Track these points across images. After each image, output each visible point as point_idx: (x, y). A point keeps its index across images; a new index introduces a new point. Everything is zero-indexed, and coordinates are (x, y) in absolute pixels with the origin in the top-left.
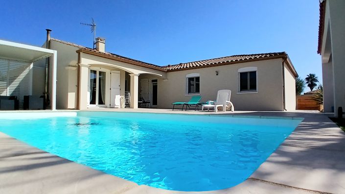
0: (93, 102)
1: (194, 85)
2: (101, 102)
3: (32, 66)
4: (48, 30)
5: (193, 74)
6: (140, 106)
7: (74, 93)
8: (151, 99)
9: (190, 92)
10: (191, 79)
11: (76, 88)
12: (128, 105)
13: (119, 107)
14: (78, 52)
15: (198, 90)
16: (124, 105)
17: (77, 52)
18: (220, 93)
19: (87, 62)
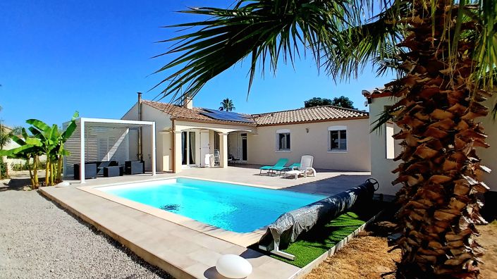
0: (184, 162)
1: (285, 141)
2: (191, 162)
3: (128, 131)
4: (139, 93)
5: (284, 130)
6: (230, 164)
7: (168, 157)
8: (241, 156)
9: (280, 148)
10: (281, 136)
11: (170, 152)
12: (217, 163)
13: (209, 166)
14: (173, 120)
15: (288, 147)
16: (213, 164)
17: (171, 119)
18: (304, 158)
19: (179, 128)
